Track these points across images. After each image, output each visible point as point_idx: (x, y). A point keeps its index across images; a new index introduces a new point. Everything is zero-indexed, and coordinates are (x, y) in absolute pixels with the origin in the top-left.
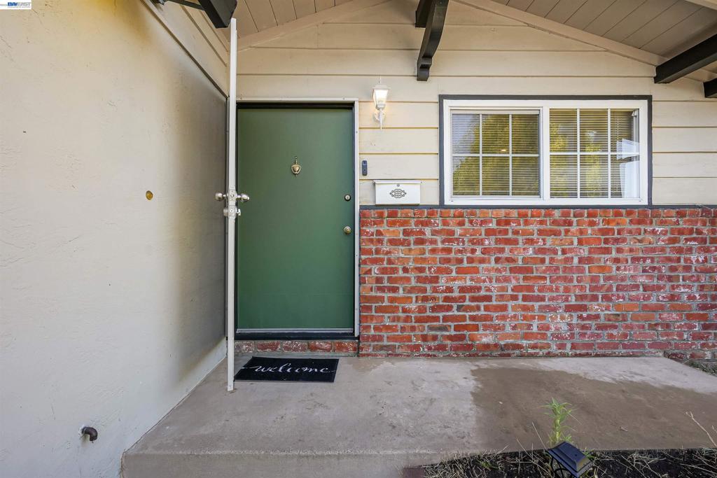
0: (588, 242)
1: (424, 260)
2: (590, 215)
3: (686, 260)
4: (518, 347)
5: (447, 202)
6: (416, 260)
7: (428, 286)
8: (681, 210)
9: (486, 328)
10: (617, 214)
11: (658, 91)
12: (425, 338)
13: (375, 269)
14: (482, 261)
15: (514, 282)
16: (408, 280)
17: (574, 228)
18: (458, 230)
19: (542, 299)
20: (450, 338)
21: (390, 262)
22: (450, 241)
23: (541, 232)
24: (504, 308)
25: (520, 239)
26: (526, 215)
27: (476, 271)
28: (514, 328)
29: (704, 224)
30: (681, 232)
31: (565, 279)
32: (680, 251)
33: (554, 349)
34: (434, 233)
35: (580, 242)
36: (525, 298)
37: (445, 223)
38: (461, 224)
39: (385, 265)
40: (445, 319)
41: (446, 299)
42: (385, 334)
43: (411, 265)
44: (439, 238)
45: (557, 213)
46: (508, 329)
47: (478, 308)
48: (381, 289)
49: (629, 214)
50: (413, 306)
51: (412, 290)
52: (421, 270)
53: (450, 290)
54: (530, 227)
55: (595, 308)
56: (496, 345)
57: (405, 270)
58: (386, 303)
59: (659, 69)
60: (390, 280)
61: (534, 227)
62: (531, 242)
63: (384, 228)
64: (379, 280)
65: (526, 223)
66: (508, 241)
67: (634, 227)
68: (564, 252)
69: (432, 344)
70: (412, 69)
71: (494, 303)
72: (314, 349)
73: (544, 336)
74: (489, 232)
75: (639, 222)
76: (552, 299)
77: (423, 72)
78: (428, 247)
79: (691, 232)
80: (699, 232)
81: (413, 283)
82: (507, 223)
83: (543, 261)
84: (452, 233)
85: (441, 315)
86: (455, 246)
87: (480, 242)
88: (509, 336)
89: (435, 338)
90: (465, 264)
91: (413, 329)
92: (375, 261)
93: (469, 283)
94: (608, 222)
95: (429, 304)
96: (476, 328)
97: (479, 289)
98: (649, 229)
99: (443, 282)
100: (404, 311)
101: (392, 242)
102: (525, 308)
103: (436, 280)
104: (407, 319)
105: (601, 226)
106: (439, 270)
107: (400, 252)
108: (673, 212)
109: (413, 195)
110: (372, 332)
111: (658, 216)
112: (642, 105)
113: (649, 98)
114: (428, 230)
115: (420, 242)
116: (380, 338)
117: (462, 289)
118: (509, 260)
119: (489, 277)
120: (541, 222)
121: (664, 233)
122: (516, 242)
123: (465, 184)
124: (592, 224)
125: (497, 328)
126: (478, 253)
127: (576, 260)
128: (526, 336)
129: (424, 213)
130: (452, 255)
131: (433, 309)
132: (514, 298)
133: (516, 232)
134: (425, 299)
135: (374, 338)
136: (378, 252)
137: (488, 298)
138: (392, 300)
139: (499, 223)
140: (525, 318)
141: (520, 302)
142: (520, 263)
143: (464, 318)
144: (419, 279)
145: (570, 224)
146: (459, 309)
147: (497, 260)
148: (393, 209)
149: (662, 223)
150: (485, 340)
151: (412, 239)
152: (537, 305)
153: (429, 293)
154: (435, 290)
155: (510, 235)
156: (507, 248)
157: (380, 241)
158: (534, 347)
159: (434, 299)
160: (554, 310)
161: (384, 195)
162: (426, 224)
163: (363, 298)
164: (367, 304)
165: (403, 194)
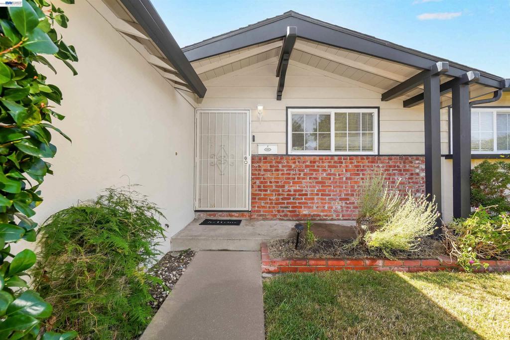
0: (350, 171)
1: (279, 178)
2: (350, 159)
3: (393, 179)
4: (319, 216)
5: (289, 153)
6: (275, 178)
7: (280, 189)
8: (390, 157)
9: (305, 207)
10: (362, 159)
11: (383, 105)
12: (279, 211)
13: (258, 182)
14: (304, 179)
15: (317, 188)
16: (272, 186)
17: (344, 165)
18: (293, 166)
19: (330, 195)
20: (290, 211)
21: (264, 179)
22: (289, 170)
23: (329, 166)
24: (313, 199)
25: (320, 169)
26: (322, 159)
27: (301, 183)
28: (317, 207)
29: (401, 163)
30: (390, 167)
31: (340, 186)
32: (390, 175)
33: (334, 217)
34: (283, 166)
35: (346, 171)
36: (322, 195)
37: (288, 162)
38: (295, 163)
39: (262, 180)
40: (288, 203)
41: (288, 195)
42: (262, 210)
43: (273, 180)
44: (285, 169)
45: (336, 158)
46: (315, 208)
47: (302, 199)
48: (260, 190)
49: (367, 159)
50: (274, 198)
51: (273, 191)
52: (277, 182)
53: (289, 191)
54: (325, 164)
55: (352, 199)
56: (309, 215)
57: (271, 182)
58: (262, 196)
59: (383, 95)
60: (264, 186)
61: (326, 164)
62: (324, 170)
63: (261, 164)
64: (259, 187)
65: (323, 162)
66: (315, 170)
67: (370, 164)
68: (339, 175)
69: (282, 214)
70: (276, 96)
71: (309, 197)
72: (232, 216)
73: (330, 211)
74: (307, 166)
75: (372, 162)
76: (334, 195)
77: (279, 97)
78: (280, 173)
79: (395, 166)
80: (398, 167)
81: (274, 188)
82: (315, 162)
83: (330, 179)
84: (291, 167)
85: (286, 201)
86: (292, 172)
87: (303, 171)
88: (315, 211)
89: (283, 211)
90: (296, 180)
91: (274, 207)
92: (258, 178)
93: (298, 188)
94: (359, 162)
95: (281, 197)
96: (301, 207)
97: (302, 191)
98: (376, 165)
99: (287, 188)
100: (270, 200)
101: (265, 170)
102: (322, 199)
103: (283, 186)
104: (271, 203)
105: (355, 164)
106: (285, 183)
107: (268, 175)
108: (387, 158)
109: (274, 150)
110: (256, 209)
111: (380, 159)
112: (375, 111)
113: (378, 108)
114: (280, 166)
115: (277, 170)
116: (260, 211)
117: (295, 191)
118: (315, 178)
119: (306, 185)
120: (329, 162)
121: (383, 167)
122: (318, 171)
124: (351, 163)
125: (310, 207)
126: (302, 175)
127: (344, 179)
128: (323, 211)
129: (279, 158)
130: (291, 176)
131: (282, 199)
132: (317, 195)
133: (318, 167)
134: (279, 195)
135: (257, 211)
136: (259, 174)
137: (306, 195)
138: (265, 195)
139: (311, 162)
140: (322, 203)
141: (320, 196)
142: (320, 179)
143: (295, 203)
144: (276, 186)
145: (342, 163)
146: (294, 199)
147: (310, 178)
148: (265, 157)
149: (382, 163)
150: (304, 213)
151: (274, 169)
152: (327, 198)
153: (281, 192)
154: (283, 191)
155: (316, 168)
156: (314, 173)
157: (260, 170)
158: (326, 216)
159: (283, 195)
160: (335, 200)
161: (262, 151)
162: (279, 163)
163: (252, 194)
164: (254, 197)
165: (269, 150)
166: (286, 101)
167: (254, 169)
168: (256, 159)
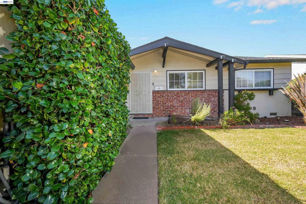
0: (193, 96)
1: (164, 100)
2: (193, 92)
3: (211, 100)
4: (181, 115)
5: (168, 90)
6: (162, 100)
7: (164, 105)
8: (209, 91)
9: (175, 112)
10: (198, 92)
11: (207, 69)
12: (164, 114)
13: (155, 102)
14: (174, 100)
15: (180, 104)
16: (161, 104)
17: (190, 94)
18: (170, 95)
19: (185, 107)
20: (168, 114)
21: (158, 100)
22: (168, 97)
23: (184, 95)
24: (178, 108)
25: (181, 96)
26: (181, 92)
27: (173, 102)
28: (180, 112)
29: (214, 93)
30: (210, 95)
31: (189, 103)
32: (209, 98)
33: (187, 115)
34: (165, 95)
35: (191, 97)
36: (182, 107)
37: (167, 94)
38: (170, 94)
39: (157, 101)
40: (168, 110)
41: (168, 107)
42: (157, 113)
43: (161, 101)
44: (166, 96)
45: (187, 92)
46: (179, 112)
47: (173, 108)
48: (156, 105)
49: (200, 91)
50: (162, 108)
51: (162, 105)
52: (163, 102)
53: (168, 105)
54: (182, 94)
56: (176, 115)
57: (160, 102)
58: (157, 108)
59: (207, 65)
60: (158, 104)
61: (183, 94)
62: (183, 97)
63: (156, 95)
64: (156, 104)
65: (182, 93)
66: (178, 97)
67: (201, 94)
68: (189, 98)
69: (165, 115)
70: (162, 66)
71: (176, 107)
72: (145, 116)
73: (185, 113)
74: (175, 95)
75: (202, 93)
76: (186, 107)
77: (163, 67)
78: (164, 98)
79: (212, 94)
80: (213, 95)
81: (162, 104)
82: (178, 93)
83: (185, 100)
84: (169, 95)
85: (167, 110)
86: (169, 97)
87: (174, 97)
88: (179, 113)
89: (166, 114)
90: (171, 101)
91: (162, 112)
92: (155, 100)
93: (172, 104)
94: (196, 93)
95: (165, 108)
96: (173, 112)
97: (173, 105)
98: (204, 94)
99: (167, 104)
100: (160, 109)
101: (158, 97)
102: (181, 108)
103: (166, 104)
104: (161, 110)
105: (195, 94)
106: (166, 102)
107: (159, 99)
108: (208, 91)
109: (162, 89)
110: (155, 113)
111: (205, 92)
112: (204, 72)
113: (205, 70)
114: (164, 95)
115: (163, 97)
116: (156, 114)
117: (170, 105)
118: (179, 100)
119: (175, 103)
120: (184, 93)
121: (207, 95)
122: (180, 97)
123: (171, 86)
124: (194, 93)
125: (176, 112)
126: (173, 99)
127: (191, 100)
128: (182, 113)
129: (164, 92)
130: (169, 99)
131: (165, 109)
132: (180, 107)
133: (180, 95)
134: (164, 107)
135: (155, 114)
136: (156, 99)
137: (175, 107)
138: (158, 107)
139: (177, 93)
140: (182, 110)
141: (181, 107)
142: (181, 100)
143: (171, 110)
144: (163, 103)
145: (190, 93)
146: (170, 108)
147: (177, 100)
148: (158, 91)
149: (206, 93)
150: (174, 114)
151: (161, 96)
152: (184, 108)
153: (165, 106)
154: (166, 105)
155: (179, 96)
156: (178, 98)
157: (156, 97)
158: (183, 115)
159: (166, 107)
160: (187, 109)
161: (157, 89)
162: (164, 94)
163: (153, 107)
164: (154, 108)
165: (160, 88)
166: (167, 68)
167: (153, 97)
168: (154, 92)
